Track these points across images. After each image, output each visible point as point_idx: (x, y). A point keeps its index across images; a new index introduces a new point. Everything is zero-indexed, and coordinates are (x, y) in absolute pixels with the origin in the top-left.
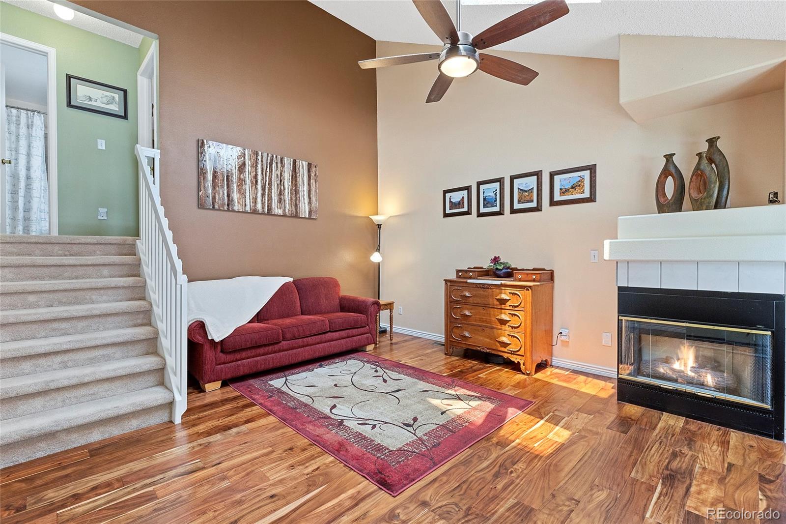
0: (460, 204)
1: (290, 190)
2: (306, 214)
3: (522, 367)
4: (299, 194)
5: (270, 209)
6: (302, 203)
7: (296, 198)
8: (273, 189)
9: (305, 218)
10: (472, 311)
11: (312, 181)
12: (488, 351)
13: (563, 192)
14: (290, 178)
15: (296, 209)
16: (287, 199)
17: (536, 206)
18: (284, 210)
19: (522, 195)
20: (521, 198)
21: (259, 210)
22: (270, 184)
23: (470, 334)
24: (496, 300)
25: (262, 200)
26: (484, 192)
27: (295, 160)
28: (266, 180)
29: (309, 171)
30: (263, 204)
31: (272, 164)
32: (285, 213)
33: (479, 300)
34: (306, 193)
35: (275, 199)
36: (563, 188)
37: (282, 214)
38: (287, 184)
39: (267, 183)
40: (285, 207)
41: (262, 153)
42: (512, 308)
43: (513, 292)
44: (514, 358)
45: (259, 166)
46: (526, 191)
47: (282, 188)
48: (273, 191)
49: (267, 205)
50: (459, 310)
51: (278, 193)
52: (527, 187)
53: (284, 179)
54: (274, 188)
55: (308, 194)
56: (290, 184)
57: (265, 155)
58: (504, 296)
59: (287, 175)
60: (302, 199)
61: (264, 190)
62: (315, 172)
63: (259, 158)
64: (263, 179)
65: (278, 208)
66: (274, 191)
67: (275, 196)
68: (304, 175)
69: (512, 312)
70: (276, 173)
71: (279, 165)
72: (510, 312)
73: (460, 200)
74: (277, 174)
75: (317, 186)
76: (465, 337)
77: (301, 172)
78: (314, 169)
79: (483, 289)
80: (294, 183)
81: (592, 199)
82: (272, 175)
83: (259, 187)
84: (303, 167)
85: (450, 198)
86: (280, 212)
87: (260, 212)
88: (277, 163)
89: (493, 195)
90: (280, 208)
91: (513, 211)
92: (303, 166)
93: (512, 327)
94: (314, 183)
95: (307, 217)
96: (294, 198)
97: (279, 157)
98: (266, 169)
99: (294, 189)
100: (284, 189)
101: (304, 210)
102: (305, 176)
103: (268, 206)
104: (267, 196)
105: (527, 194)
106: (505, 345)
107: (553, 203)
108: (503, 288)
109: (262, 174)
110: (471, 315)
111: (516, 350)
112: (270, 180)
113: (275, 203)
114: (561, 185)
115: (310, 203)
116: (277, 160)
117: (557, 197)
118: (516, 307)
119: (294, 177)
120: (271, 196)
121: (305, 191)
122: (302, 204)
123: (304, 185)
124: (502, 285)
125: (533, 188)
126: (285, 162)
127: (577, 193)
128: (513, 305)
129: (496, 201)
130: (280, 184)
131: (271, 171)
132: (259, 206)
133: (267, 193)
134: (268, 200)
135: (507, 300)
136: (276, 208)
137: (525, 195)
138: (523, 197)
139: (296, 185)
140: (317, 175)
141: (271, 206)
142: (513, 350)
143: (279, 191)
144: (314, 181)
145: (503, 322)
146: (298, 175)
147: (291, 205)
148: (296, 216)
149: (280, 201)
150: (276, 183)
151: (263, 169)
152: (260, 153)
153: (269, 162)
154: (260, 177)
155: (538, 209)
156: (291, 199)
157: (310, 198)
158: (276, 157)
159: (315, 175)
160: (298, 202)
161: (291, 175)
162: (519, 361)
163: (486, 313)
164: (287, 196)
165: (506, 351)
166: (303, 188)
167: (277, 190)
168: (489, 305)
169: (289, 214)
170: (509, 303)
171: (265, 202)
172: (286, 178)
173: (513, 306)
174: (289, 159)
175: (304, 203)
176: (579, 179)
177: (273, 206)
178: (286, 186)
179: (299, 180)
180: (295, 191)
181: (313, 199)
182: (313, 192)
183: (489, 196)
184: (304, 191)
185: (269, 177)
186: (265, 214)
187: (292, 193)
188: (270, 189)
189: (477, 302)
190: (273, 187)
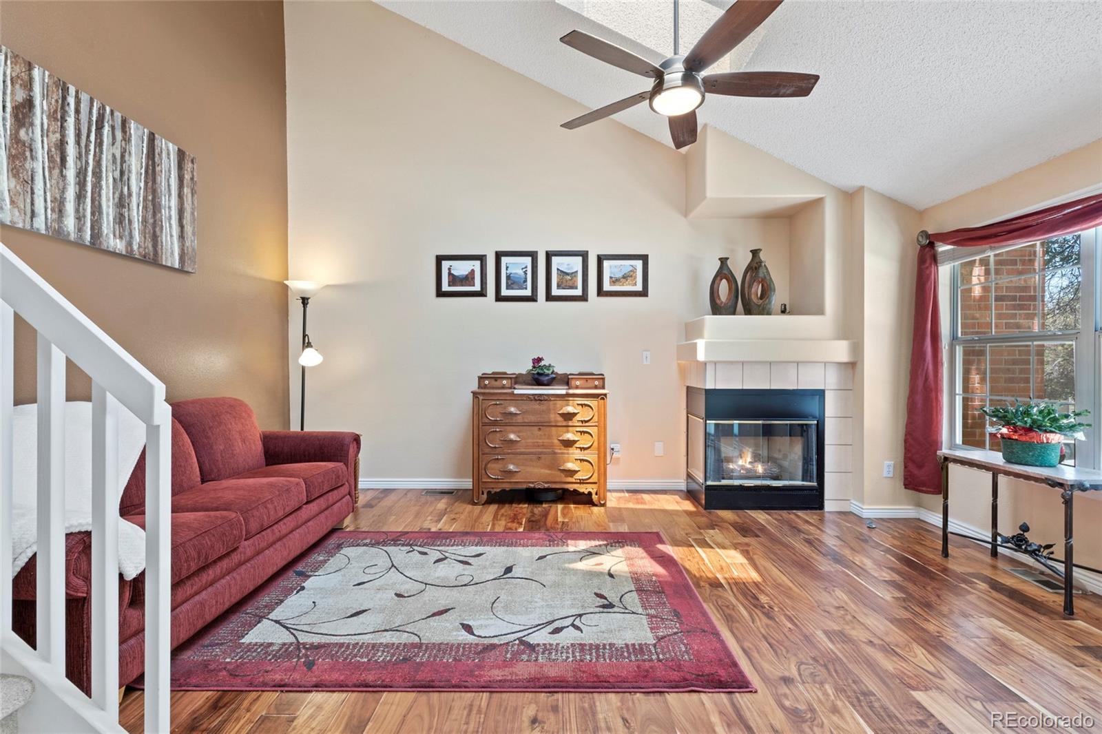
0: (468, 279)
1: (141, 199)
2: (175, 261)
3: (595, 497)
4: (160, 212)
5: (96, 234)
6: (166, 233)
7: (155, 221)
8: (104, 187)
9: (172, 269)
10: (520, 434)
11: (186, 190)
12: (546, 486)
13: (614, 281)
14: (143, 171)
15: (155, 246)
16: (136, 220)
17: (581, 294)
18: (130, 244)
19: (562, 279)
20: (562, 282)
21: (69, 234)
22: (97, 174)
23: (517, 468)
24: (558, 415)
25: (77, 211)
26: (507, 268)
27: (153, 134)
28: (87, 163)
29: (180, 167)
30: (79, 218)
31: (103, 127)
32: (132, 250)
33: (532, 418)
34: (174, 213)
35: (108, 214)
36: (613, 276)
37: (124, 253)
38: (136, 184)
39: (90, 169)
40: (131, 236)
41: (77, 92)
42: (580, 424)
43: (583, 402)
44: (583, 489)
45: (71, 121)
46: (567, 274)
47: (126, 189)
48: (104, 192)
49: (88, 224)
50: (498, 435)
51: (117, 200)
52: (569, 269)
53: (130, 171)
54: (108, 187)
55: (177, 217)
56: (142, 185)
57: (85, 97)
58: (570, 409)
59: (136, 163)
60: (165, 224)
61: (81, 184)
62: (192, 172)
63: (71, 100)
64: (79, 157)
65: (114, 235)
66: (107, 193)
67: (108, 207)
68: (170, 171)
69: (581, 429)
70: (111, 152)
71: (119, 135)
72: (578, 429)
73: (467, 273)
74: (114, 156)
75: (196, 203)
76: (510, 472)
77: (164, 166)
78: (190, 165)
79: (538, 402)
80: (150, 184)
81: (644, 293)
82: (101, 152)
83: (71, 173)
84: (168, 154)
85: (449, 269)
86: (119, 245)
87: (72, 237)
88: (113, 128)
89: (521, 272)
90: (121, 238)
91: (550, 297)
92: (168, 150)
93: (581, 449)
94: (190, 195)
95: (177, 266)
96: (151, 221)
97: (118, 115)
98: (88, 136)
99: (150, 198)
100: (130, 195)
101: (170, 251)
102: (172, 176)
103: (92, 228)
104: (89, 200)
105: (569, 277)
106: (572, 473)
107: (601, 292)
108: (571, 399)
109: (78, 142)
110: (518, 439)
111: (587, 477)
112: (98, 163)
113: (108, 224)
114: (611, 273)
115: (182, 237)
116: (113, 120)
117: (607, 287)
118: (586, 422)
119: (150, 172)
120: (100, 205)
121: (173, 209)
122: (166, 237)
123: (170, 195)
124: (568, 395)
125: (577, 272)
126: (132, 132)
127: (629, 284)
128: (583, 419)
129: (525, 281)
130: (121, 180)
131: (99, 144)
132: (70, 223)
133: (89, 194)
134: (93, 214)
135: (575, 414)
136: (112, 236)
137: (566, 279)
138: (564, 282)
139: (154, 192)
140: (195, 179)
141: (100, 228)
142: (584, 478)
143: (117, 195)
144: (189, 190)
145: (569, 444)
146: (158, 169)
147: (143, 233)
148: (152, 259)
149: (120, 219)
150: (111, 175)
151: (79, 130)
152: (72, 90)
153: (94, 119)
154: (71, 150)
155: (584, 298)
156: (145, 221)
157: (181, 226)
158: (112, 112)
159: (192, 179)
160: (157, 229)
161: (144, 165)
162: (591, 490)
163: (543, 434)
164: (136, 212)
165: (574, 481)
166: (169, 200)
167: (114, 193)
168: (550, 422)
169: (140, 254)
170: (578, 418)
171: (84, 216)
172: (133, 168)
173: (582, 422)
174: (139, 126)
175: (171, 236)
176: (631, 268)
177: (105, 231)
178: (134, 189)
179: (162, 180)
180: (153, 205)
181: (188, 229)
182: (187, 215)
183: (516, 273)
184: (170, 208)
185: (95, 155)
186: (84, 246)
187: (145, 208)
188: (97, 186)
189: (529, 421)
190: (104, 183)
